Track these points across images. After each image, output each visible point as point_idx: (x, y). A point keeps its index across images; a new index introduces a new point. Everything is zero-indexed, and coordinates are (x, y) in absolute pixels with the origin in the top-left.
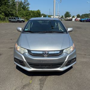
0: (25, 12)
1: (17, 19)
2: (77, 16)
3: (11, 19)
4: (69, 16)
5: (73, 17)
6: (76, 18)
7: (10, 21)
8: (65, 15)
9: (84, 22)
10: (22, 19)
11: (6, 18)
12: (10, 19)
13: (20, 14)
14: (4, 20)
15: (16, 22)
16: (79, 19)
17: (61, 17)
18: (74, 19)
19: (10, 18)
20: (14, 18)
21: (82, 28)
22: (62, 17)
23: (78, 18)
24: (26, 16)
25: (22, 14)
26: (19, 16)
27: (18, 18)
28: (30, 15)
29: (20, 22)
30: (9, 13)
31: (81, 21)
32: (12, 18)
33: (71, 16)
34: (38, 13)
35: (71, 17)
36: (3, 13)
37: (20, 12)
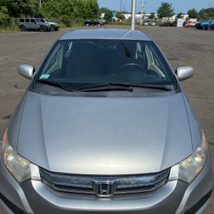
0: (59, 4)
1: (39, 23)
2: (189, 13)
3: (24, 23)
4: (169, 14)
5: (179, 16)
6: (187, 19)
7: (22, 28)
8: (159, 12)
9: (206, 29)
10: (53, 23)
11: (13, 19)
12: (21, 23)
13: (48, 10)
14: (6, 26)
15: (38, 30)
16: (194, 21)
17: (150, 17)
18: (180, 23)
19: (22, 20)
20: (33, 21)
21: (204, 48)
22: (152, 17)
23: (191, 20)
24: (63, 13)
25: (51, 9)
26: (44, 15)
27: (43, 21)
28: (72, 10)
29: (47, 29)
30: (21, 7)
31: (199, 27)
32: (27, 21)
33: (174, 14)
34: (93, 5)
35: (174, 17)
36: (4, 8)
37: (48, 5)
